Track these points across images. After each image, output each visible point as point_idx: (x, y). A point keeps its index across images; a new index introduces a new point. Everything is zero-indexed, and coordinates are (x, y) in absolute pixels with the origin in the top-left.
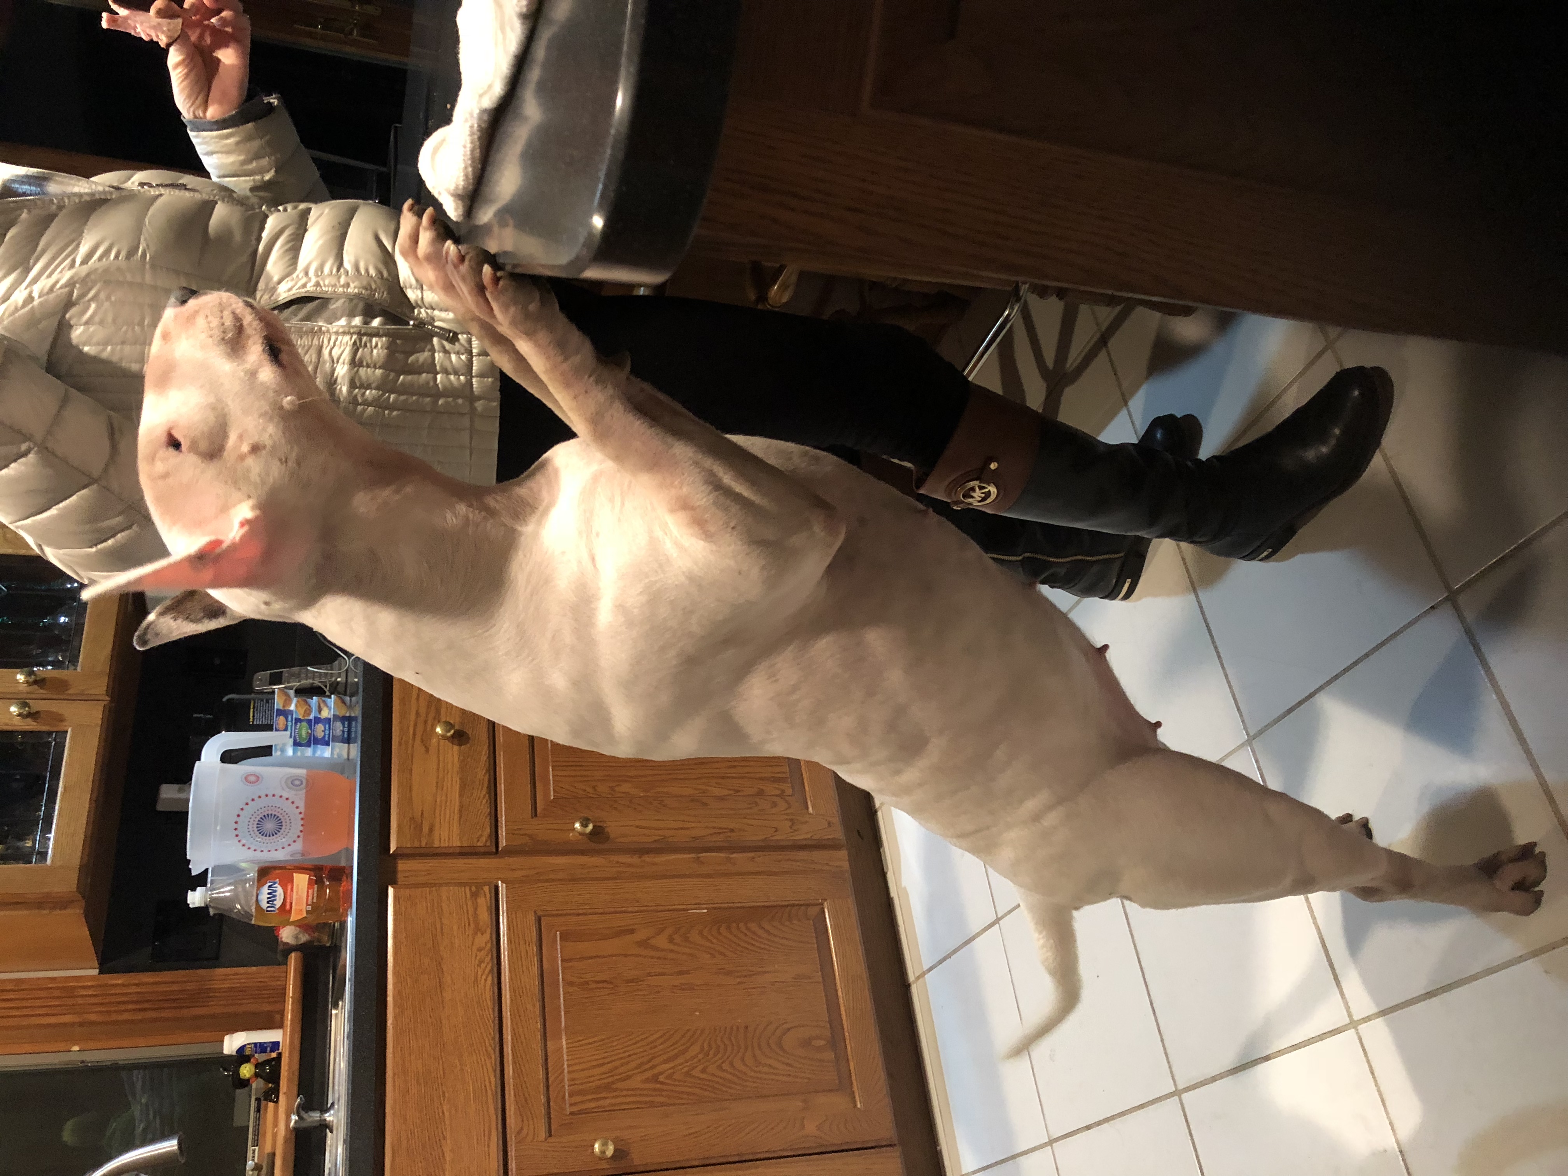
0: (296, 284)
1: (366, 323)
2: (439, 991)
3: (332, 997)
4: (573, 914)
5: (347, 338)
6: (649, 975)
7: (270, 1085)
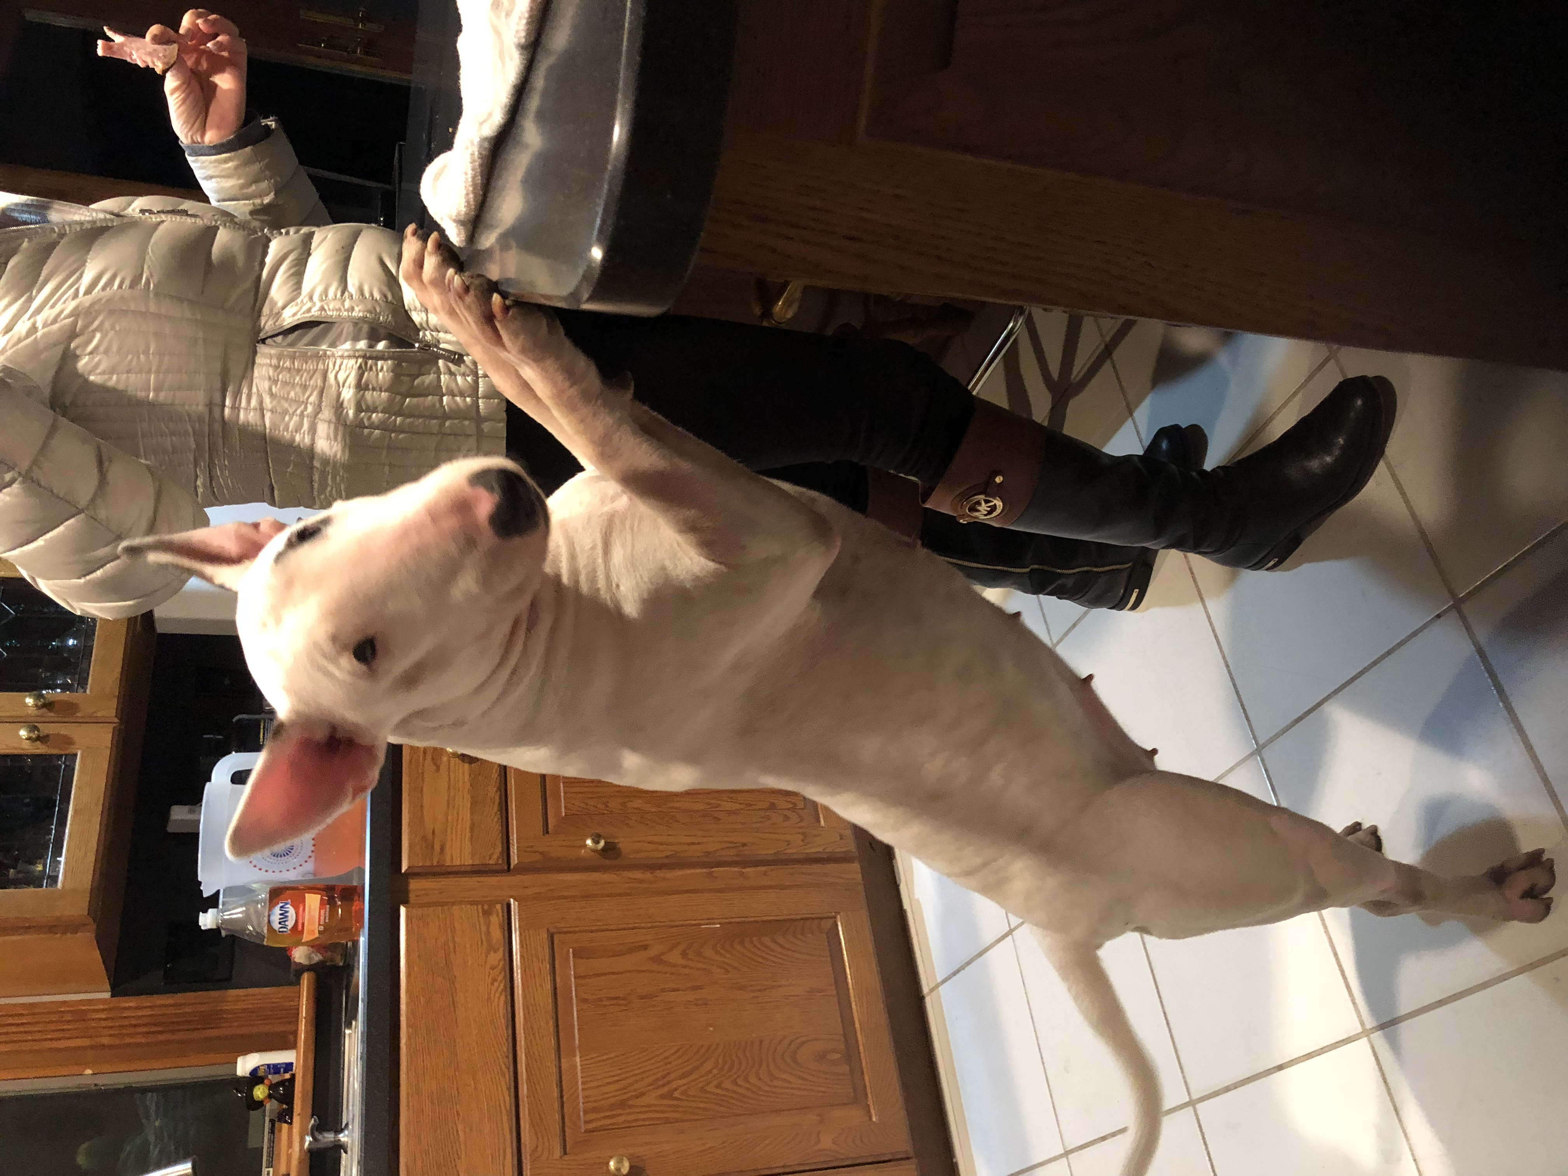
0: (301, 308)
1: (371, 346)
2: (452, 1009)
3: (346, 1016)
4: (586, 931)
5: (352, 362)
6: (663, 990)
7: (284, 1106)
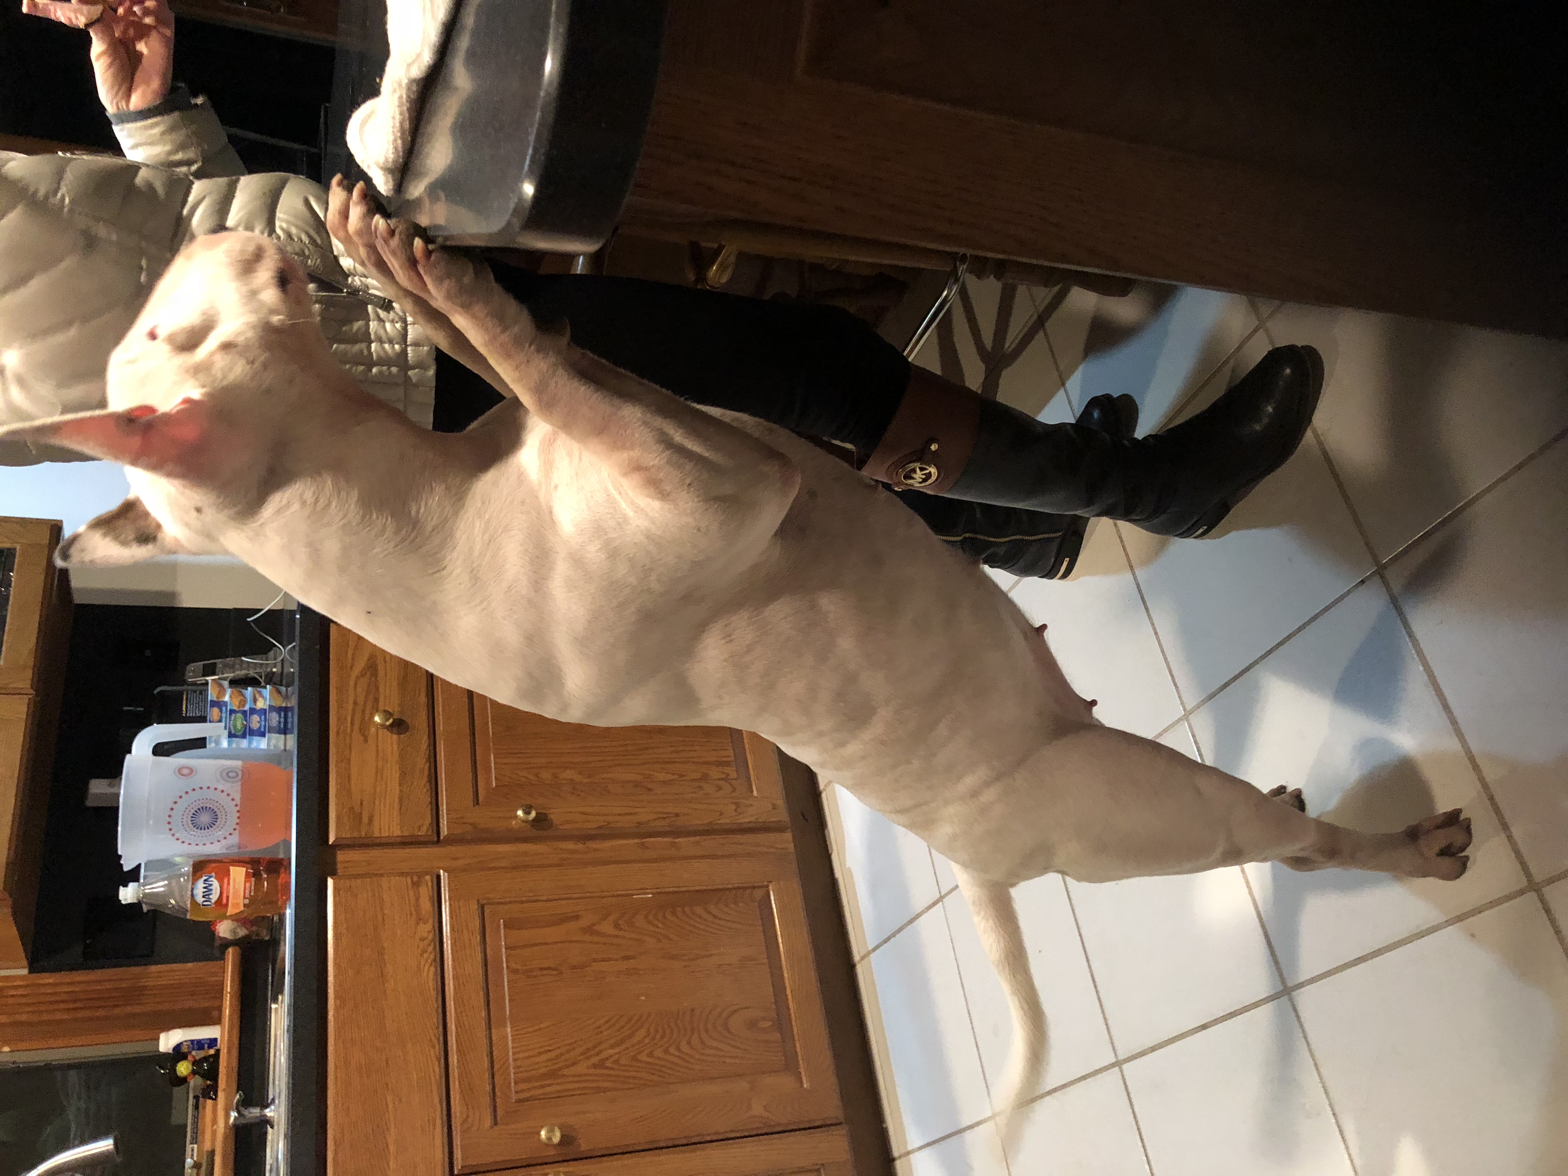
2: (381, 981)
3: (271, 991)
4: (516, 902)
6: (595, 960)
7: (209, 1082)
